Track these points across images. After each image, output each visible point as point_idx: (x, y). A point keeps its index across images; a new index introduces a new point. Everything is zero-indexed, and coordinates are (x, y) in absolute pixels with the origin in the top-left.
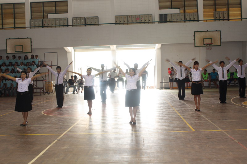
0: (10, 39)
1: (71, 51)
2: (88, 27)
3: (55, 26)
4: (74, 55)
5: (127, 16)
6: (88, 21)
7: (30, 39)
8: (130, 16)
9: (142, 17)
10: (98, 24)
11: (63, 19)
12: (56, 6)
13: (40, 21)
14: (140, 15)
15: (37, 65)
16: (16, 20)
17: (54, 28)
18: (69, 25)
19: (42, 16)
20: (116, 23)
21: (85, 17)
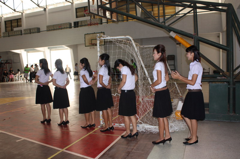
2: (32, 34)
3: (15, 35)
5: (54, 25)
6: (31, 31)
8: (55, 25)
9: (63, 25)
11: (18, 31)
12: (17, 22)
13: (7, 33)
14: (61, 24)
18: (22, 34)
19: (11, 30)
20: (47, 31)
21: (30, 28)
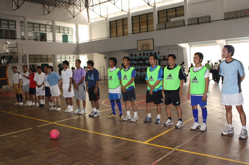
0: (139, 40)
1: (185, 47)
2: (200, 25)
3: (175, 27)
4: (190, 50)
5: (236, 11)
6: (200, 20)
7: (152, 39)
8: (238, 11)
10: (210, 22)
11: (180, 21)
12: (176, 12)
13: (163, 25)
15: (158, 60)
16: (148, 25)
17: (173, 29)
18: (185, 25)
19: (166, 21)
20: (225, 19)
21: (198, 17)
